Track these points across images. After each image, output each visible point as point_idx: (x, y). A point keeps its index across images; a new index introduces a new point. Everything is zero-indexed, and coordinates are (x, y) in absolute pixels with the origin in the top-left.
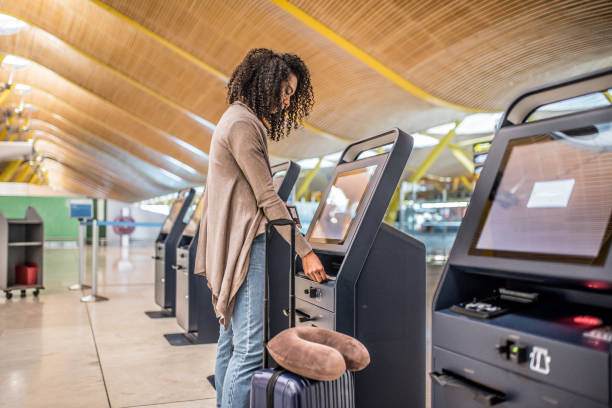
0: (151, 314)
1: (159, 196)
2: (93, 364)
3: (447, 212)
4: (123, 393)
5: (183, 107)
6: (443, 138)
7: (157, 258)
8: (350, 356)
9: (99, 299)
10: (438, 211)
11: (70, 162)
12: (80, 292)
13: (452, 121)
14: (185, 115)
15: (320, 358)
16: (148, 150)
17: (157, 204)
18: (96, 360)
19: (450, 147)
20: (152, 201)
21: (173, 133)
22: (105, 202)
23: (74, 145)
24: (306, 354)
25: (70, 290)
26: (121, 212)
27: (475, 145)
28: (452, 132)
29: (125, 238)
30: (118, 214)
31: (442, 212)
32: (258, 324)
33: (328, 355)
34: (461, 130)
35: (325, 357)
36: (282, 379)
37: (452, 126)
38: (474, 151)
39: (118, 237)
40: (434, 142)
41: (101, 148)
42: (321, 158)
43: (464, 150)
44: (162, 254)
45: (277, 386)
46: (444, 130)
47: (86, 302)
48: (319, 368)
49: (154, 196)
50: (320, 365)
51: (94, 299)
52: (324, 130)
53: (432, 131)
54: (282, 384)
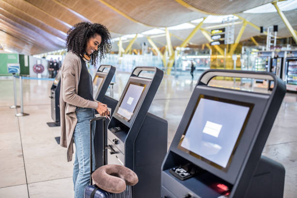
0: (50, 124)
1: (57, 50)
2: (19, 156)
3: (198, 61)
4: (33, 174)
5: (67, 6)
6: (198, 25)
7: (52, 97)
8: (129, 180)
9: (25, 114)
10: (194, 59)
11: (10, 32)
12: (16, 109)
13: (201, 18)
14: (68, 11)
15: (114, 184)
16: (50, 27)
17: (56, 54)
18: (22, 154)
19: (201, 29)
20: (53, 52)
21: (62, 19)
22: (28, 57)
23: (12, 24)
24: (108, 182)
25: (10, 108)
26: (37, 62)
27: (212, 30)
28: (202, 22)
29: (39, 75)
30: (35, 63)
31: (196, 60)
32: (88, 159)
33: (118, 183)
34: (206, 21)
35: (117, 184)
36: (98, 192)
37: (202, 20)
38: (211, 33)
39: (35, 74)
40: (193, 26)
41: (26, 25)
42: (137, 34)
43: (207, 31)
44: (54, 95)
45: (95, 195)
46: (198, 21)
47: (18, 116)
48: (114, 189)
49: (54, 50)
50: (114, 188)
51: (22, 115)
52: (138, 21)
53: (192, 22)
54: (98, 194)
